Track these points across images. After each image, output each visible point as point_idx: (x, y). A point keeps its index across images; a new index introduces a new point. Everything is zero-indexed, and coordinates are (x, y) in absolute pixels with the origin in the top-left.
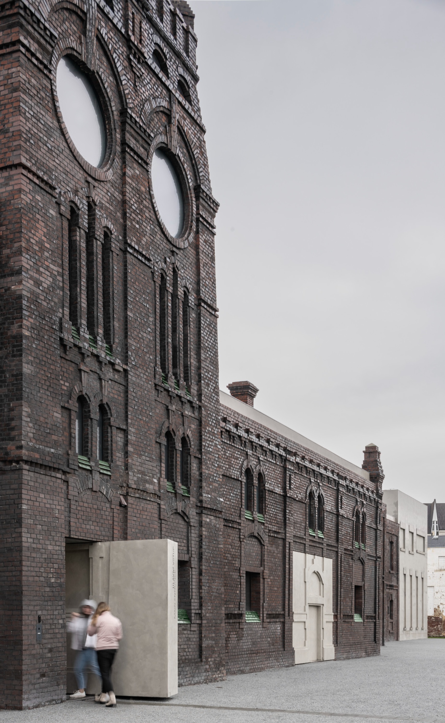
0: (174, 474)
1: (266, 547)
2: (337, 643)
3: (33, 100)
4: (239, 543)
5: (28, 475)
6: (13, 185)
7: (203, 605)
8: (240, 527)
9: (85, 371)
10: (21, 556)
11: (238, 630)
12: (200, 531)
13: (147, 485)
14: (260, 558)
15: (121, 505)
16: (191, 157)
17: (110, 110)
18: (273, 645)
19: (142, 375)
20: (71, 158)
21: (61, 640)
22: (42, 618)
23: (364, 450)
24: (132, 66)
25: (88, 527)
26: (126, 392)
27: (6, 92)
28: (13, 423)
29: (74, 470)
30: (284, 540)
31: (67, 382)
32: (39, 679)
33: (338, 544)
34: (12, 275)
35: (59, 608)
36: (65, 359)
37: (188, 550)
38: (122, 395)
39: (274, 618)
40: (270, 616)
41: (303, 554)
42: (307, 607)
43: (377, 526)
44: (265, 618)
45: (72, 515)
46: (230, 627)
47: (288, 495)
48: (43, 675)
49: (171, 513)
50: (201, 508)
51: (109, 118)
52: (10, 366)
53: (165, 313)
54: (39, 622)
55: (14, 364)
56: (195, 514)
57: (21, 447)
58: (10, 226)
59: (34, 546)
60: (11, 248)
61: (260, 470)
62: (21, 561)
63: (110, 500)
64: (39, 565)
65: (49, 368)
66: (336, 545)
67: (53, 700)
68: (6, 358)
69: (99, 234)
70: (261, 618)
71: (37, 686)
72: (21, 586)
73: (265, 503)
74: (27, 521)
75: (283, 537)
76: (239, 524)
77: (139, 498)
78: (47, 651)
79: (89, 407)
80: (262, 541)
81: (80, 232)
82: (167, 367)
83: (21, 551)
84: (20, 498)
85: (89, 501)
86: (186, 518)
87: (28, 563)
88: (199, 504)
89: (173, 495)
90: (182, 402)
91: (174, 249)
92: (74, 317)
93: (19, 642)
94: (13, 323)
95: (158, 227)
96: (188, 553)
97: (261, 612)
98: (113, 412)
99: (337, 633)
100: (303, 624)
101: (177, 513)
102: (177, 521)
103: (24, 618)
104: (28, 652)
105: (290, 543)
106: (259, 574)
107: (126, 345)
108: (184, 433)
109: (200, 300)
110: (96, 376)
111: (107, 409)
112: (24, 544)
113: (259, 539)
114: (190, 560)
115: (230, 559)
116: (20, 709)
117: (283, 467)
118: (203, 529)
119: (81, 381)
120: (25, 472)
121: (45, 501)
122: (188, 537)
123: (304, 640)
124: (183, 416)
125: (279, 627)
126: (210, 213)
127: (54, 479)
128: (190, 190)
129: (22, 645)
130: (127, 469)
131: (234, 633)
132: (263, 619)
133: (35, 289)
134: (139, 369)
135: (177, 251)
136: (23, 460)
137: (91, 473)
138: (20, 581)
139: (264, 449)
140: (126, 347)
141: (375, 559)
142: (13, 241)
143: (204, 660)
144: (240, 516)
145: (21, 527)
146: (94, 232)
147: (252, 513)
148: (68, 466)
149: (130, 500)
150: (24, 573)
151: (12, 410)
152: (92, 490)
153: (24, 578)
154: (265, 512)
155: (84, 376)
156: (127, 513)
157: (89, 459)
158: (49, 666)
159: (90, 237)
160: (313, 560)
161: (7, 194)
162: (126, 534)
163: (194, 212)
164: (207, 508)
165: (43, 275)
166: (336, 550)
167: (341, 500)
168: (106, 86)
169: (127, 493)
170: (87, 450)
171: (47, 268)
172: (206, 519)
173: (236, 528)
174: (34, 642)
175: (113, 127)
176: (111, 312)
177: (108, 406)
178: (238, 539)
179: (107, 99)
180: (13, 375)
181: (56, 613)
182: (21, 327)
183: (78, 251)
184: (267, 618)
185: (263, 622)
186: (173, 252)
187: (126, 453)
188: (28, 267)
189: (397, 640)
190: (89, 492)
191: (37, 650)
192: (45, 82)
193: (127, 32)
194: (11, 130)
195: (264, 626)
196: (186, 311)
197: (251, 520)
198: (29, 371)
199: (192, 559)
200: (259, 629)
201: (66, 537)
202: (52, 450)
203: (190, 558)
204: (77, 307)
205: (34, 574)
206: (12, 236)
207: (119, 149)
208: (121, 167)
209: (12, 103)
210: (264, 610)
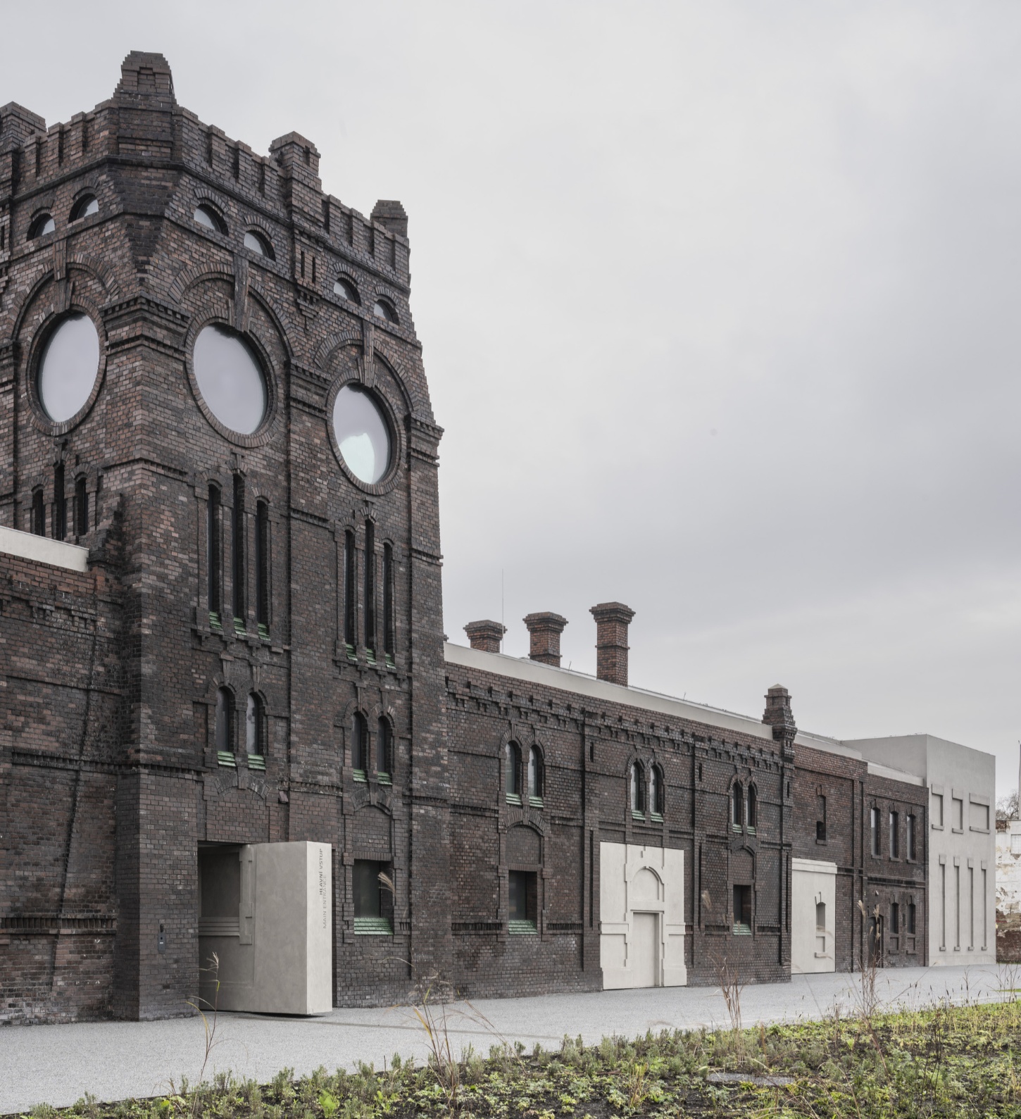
0: (367, 761)
1: (546, 839)
2: (693, 963)
3: (159, 389)
4: (497, 835)
5: (146, 777)
6: (135, 480)
7: (414, 912)
8: (496, 815)
9: (227, 661)
10: (139, 863)
11: (495, 943)
12: (410, 825)
13: (320, 777)
14: (538, 852)
15: (280, 802)
16: (399, 383)
17: (269, 365)
18: (562, 963)
19: (312, 653)
20: (211, 432)
21: (192, 951)
22: (165, 927)
23: (767, 694)
24: (301, 310)
25: (232, 828)
26: (289, 675)
27: (131, 386)
28: (133, 726)
29: (212, 768)
30: (582, 828)
31: (204, 674)
32: (161, 990)
33: (694, 829)
34: (133, 572)
35: (189, 916)
36: (200, 650)
37: (391, 848)
38: (283, 679)
39: (562, 929)
40: (553, 926)
41: (623, 846)
42: (630, 915)
43: (782, 801)
44: (545, 929)
45: (208, 817)
46: (480, 940)
47: (587, 770)
48: (166, 987)
49: (360, 807)
50: (410, 798)
51: (269, 374)
52: (131, 666)
53: (353, 575)
54: (162, 931)
55: (134, 664)
56: (401, 804)
57: (138, 751)
58: (132, 522)
59: (156, 852)
60: (132, 545)
61: (534, 741)
62: (138, 869)
63: (264, 797)
64: (163, 872)
65: (177, 664)
66: (692, 831)
67: (181, 1013)
68: (128, 658)
69: (250, 505)
70: (539, 929)
71: (157, 998)
72: (138, 894)
73: (545, 783)
74: (146, 827)
75: (581, 824)
76: (496, 812)
77: (308, 793)
78: (171, 961)
79: (234, 698)
80: (539, 831)
81: (223, 510)
82: (355, 637)
83: (138, 858)
84: (138, 803)
85: (234, 800)
86: (386, 811)
87: (147, 870)
88: (407, 793)
89: (365, 785)
90: (380, 676)
91: (368, 498)
92: (215, 605)
93: (137, 952)
94: (133, 622)
95: (342, 478)
96: (391, 852)
97: (539, 922)
98: (269, 699)
99: (692, 949)
100: (623, 937)
101: (370, 806)
102: (372, 815)
103: (141, 927)
104: (146, 962)
105: (592, 831)
106: (535, 873)
107: (290, 622)
108: (382, 712)
109: (411, 552)
110: (245, 663)
111: (262, 697)
112: (141, 851)
113: (534, 829)
114: (392, 860)
115: (480, 855)
116: (136, 1019)
117: (580, 734)
118: (414, 822)
119: (222, 671)
120: (142, 776)
121: (169, 804)
122: (390, 832)
123: (624, 958)
124: (381, 692)
125: (573, 942)
126: (429, 442)
127: (182, 781)
128: (397, 422)
129: (139, 954)
130: (289, 761)
131: (488, 947)
132: (542, 930)
133: (158, 584)
134: (308, 647)
135: (374, 500)
136: (141, 765)
137: (237, 770)
138: (138, 889)
139: (541, 714)
140: (289, 625)
141: (779, 848)
142: (134, 538)
143: (414, 978)
144: (497, 802)
145: (139, 833)
146: (243, 506)
147: (521, 796)
148: (204, 765)
149: (293, 795)
150: (141, 881)
151: (132, 712)
152: (237, 787)
153: (141, 886)
154: (545, 793)
155: (226, 667)
156: (289, 811)
157: (234, 754)
158: (174, 978)
159: (238, 510)
160: (642, 852)
161: (130, 489)
162: (288, 834)
163: (403, 447)
164: (420, 797)
165: (170, 567)
166: (692, 837)
167: (700, 769)
168: (263, 342)
169: (289, 788)
170: (233, 745)
171: (175, 559)
172: (419, 810)
173: (491, 817)
174: (156, 951)
175: (274, 382)
176: (268, 588)
177: (263, 694)
178: (495, 831)
179: (265, 355)
180: (133, 676)
181: (185, 922)
182: (140, 626)
183: (221, 531)
184: (548, 929)
185: (542, 933)
186: (366, 502)
187: (289, 745)
188: (150, 563)
189: (925, 964)
190: (233, 791)
191: (159, 960)
192: (175, 365)
193: (293, 276)
194: (135, 424)
195: (543, 939)
196: (390, 566)
197: (517, 806)
198: (150, 671)
199: (395, 859)
200: (535, 943)
201: (198, 841)
202: (180, 751)
203: (392, 858)
204: (218, 592)
205: (155, 881)
206: (133, 532)
207: (281, 405)
208: (286, 423)
209: (135, 397)
210: (544, 918)
